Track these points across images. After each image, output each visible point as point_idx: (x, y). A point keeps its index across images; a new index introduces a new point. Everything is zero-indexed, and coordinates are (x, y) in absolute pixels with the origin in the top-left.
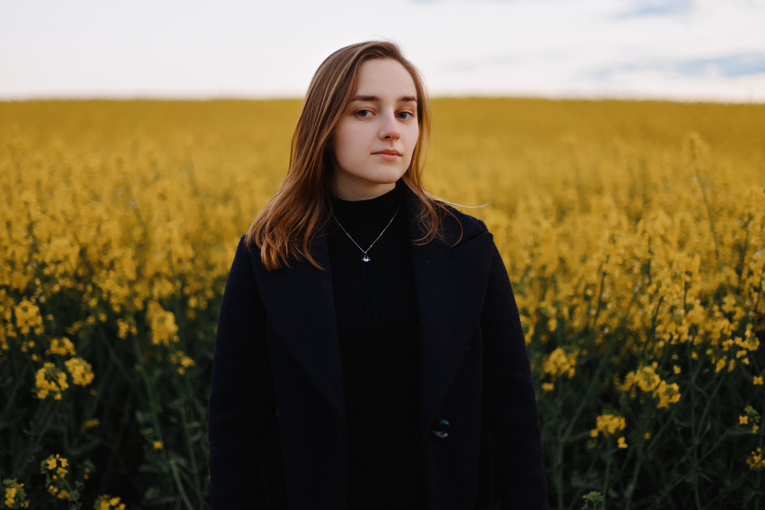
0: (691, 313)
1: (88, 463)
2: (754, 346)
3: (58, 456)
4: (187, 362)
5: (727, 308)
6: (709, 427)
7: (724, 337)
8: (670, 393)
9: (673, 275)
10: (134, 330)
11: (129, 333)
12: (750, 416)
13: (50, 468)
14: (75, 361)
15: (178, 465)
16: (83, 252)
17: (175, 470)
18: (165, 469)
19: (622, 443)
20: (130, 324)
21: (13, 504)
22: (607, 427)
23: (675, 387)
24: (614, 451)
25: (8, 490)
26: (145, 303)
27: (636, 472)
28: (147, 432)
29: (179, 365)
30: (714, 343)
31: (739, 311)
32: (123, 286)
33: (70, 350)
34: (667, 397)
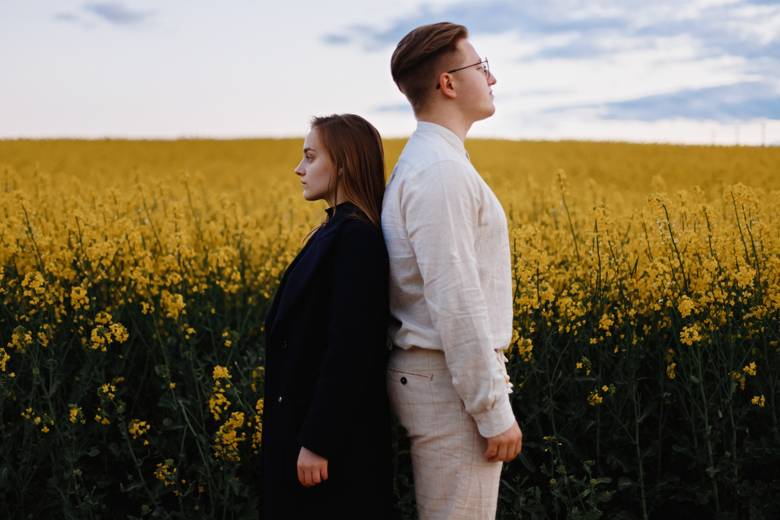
0: (543, 293)
3: (109, 384)
4: (191, 330)
5: (573, 291)
6: (560, 375)
8: (526, 345)
10: (152, 309)
11: (149, 310)
12: (584, 364)
13: (104, 391)
14: (115, 325)
15: (184, 403)
17: (183, 407)
20: (150, 306)
21: (75, 421)
23: (530, 341)
25: (72, 411)
26: (160, 291)
29: (186, 333)
30: (562, 314)
31: (581, 293)
32: (146, 277)
33: (109, 320)
34: (524, 347)
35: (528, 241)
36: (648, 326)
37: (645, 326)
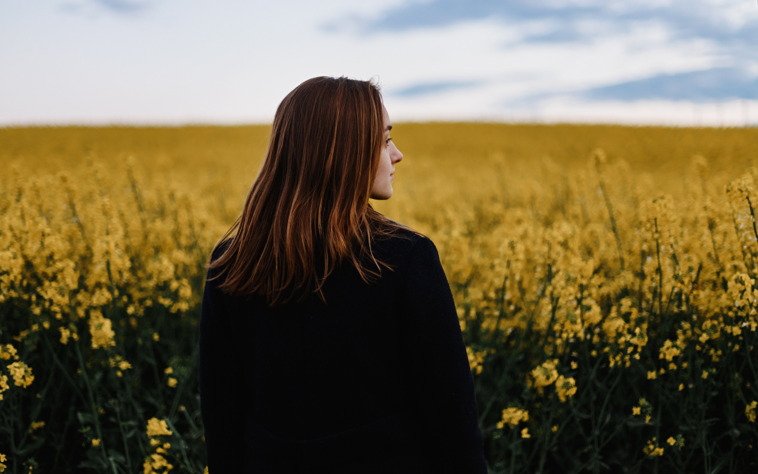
0: (587, 314)
1: (31, 461)
2: (643, 342)
4: (124, 365)
5: (624, 309)
6: (608, 419)
7: (619, 335)
8: (567, 386)
9: (567, 278)
10: (75, 336)
11: (71, 339)
12: (643, 408)
14: (16, 364)
15: (115, 461)
16: (28, 265)
17: (114, 466)
18: (105, 466)
19: (525, 434)
20: (72, 332)
22: (511, 419)
23: (572, 381)
24: (519, 441)
26: (87, 312)
27: (542, 461)
28: (86, 430)
29: (117, 368)
30: (611, 341)
31: (635, 311)
32: (63, 296)
33: (13, 354)
34: (564, 390)
35: (565, 245)
36: (716, 350)
37: (712, 352)
